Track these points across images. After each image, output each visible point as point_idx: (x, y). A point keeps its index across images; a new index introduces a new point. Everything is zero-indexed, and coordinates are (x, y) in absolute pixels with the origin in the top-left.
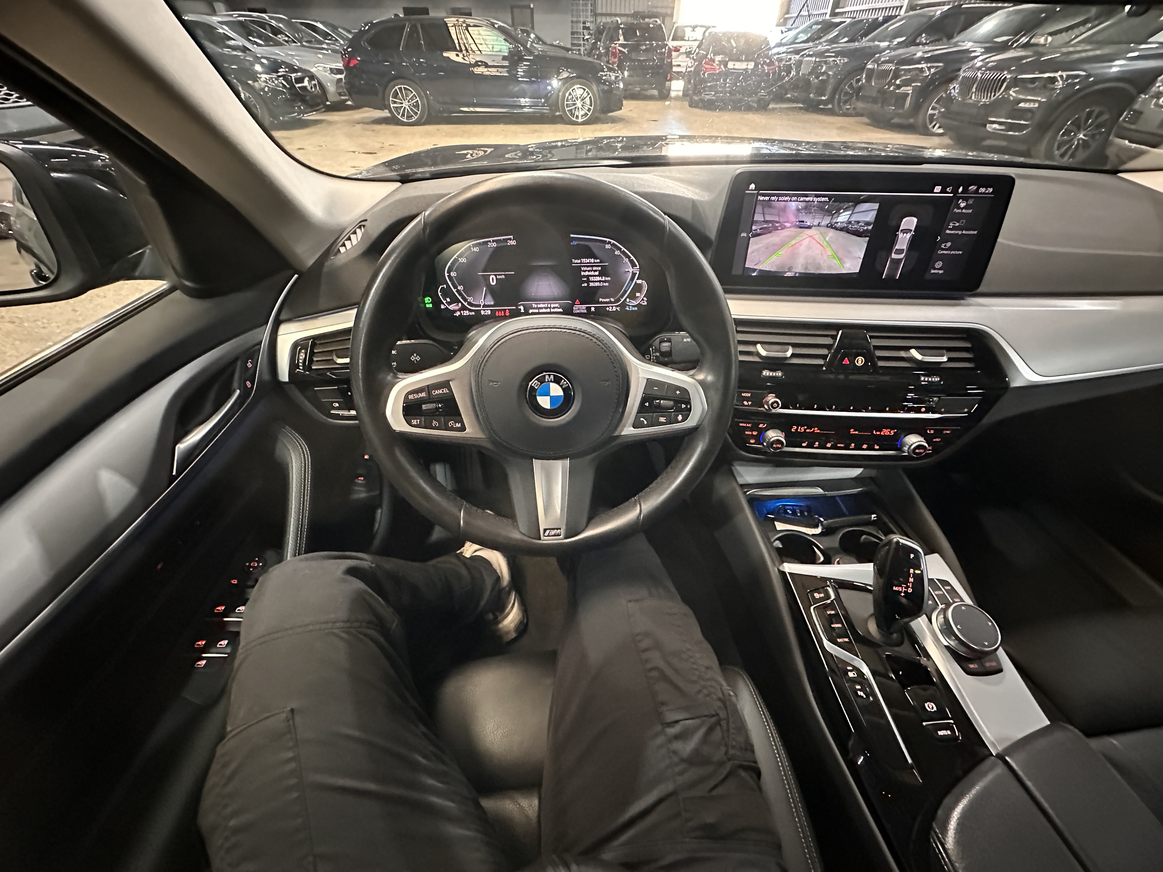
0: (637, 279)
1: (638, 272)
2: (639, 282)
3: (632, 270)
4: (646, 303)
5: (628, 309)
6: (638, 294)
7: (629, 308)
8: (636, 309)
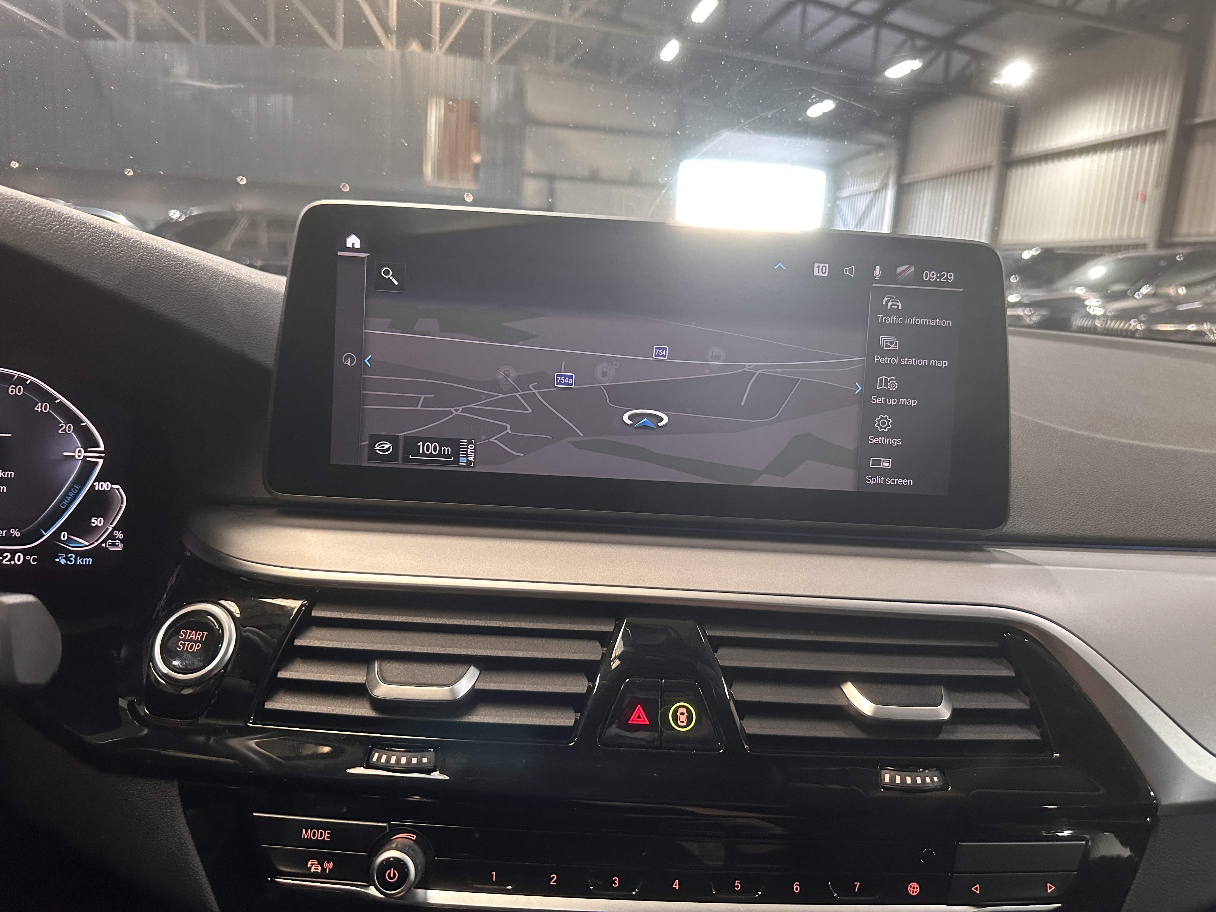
0: (97, 480)
1: (101, 461)
2: (105, 486)
3: (83, 454)
4: (120, 547)
5: (63, 561)
6: (97, 522)
7: (67, 559)
8: (89, 561)
